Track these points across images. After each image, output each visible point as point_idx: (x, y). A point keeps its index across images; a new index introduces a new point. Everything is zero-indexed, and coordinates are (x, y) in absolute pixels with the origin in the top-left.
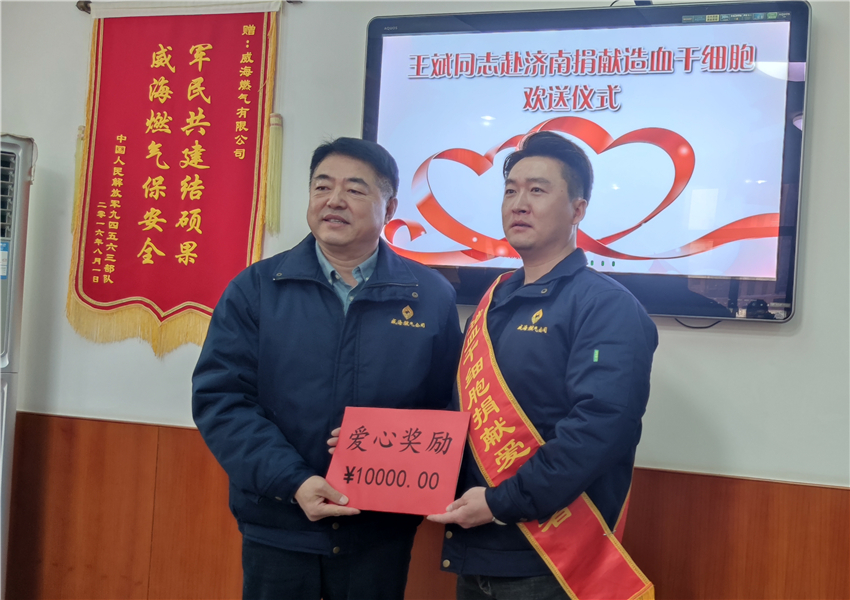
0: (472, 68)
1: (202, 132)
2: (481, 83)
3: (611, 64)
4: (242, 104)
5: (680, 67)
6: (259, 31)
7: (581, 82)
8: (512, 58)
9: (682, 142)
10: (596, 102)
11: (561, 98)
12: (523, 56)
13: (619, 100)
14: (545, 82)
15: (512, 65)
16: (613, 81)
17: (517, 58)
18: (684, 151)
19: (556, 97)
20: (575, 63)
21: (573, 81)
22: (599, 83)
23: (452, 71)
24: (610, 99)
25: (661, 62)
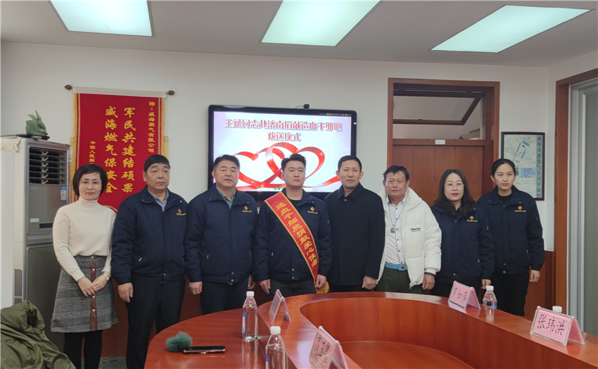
0: (249, 124)
1: (133, 141)
2: (252, 130)
3: (297, 126)
4: (151, 132)
5: (319, 128)
6: (157, 104)
7: (288, 131)
8: (263, 122)
9: (321, 152)
10: (293, 138)
11: (281, 136)
12: (267, 122)
13: (300, 138)
14: (275, 131)
15: (263, 124)
16: (298, 132)
17: (265, 123)
18: (321, 154)
19: (279, 136)
20: (285, 126)
21: (285, 131)
22: (293, 132)
23: (242, 125)
24: (297, 137)
25: (313, 126)
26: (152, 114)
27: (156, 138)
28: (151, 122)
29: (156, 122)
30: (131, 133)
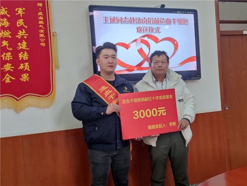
0: (121, 21)
1: (25, 37)
2: (124, 25)
3: (157, 22)
4: (41, 28)
6: (44, 5)
7: (151, 26)
9: (175, 40)
10: (154, 31)
11: (146, 30)
13: (160, 30)
14: (142, 25)
15: (132, 21)
16: (158, 26)
18: (176, 43)
20: (148, 21)
22: (155, 26)
23: (116, 21)
24: (158, 30)
25: (168, 22)
26: (40, 13)
27: (46, 33)
28: (41, 20)
29: (45, 20)
30: (24, 30)
